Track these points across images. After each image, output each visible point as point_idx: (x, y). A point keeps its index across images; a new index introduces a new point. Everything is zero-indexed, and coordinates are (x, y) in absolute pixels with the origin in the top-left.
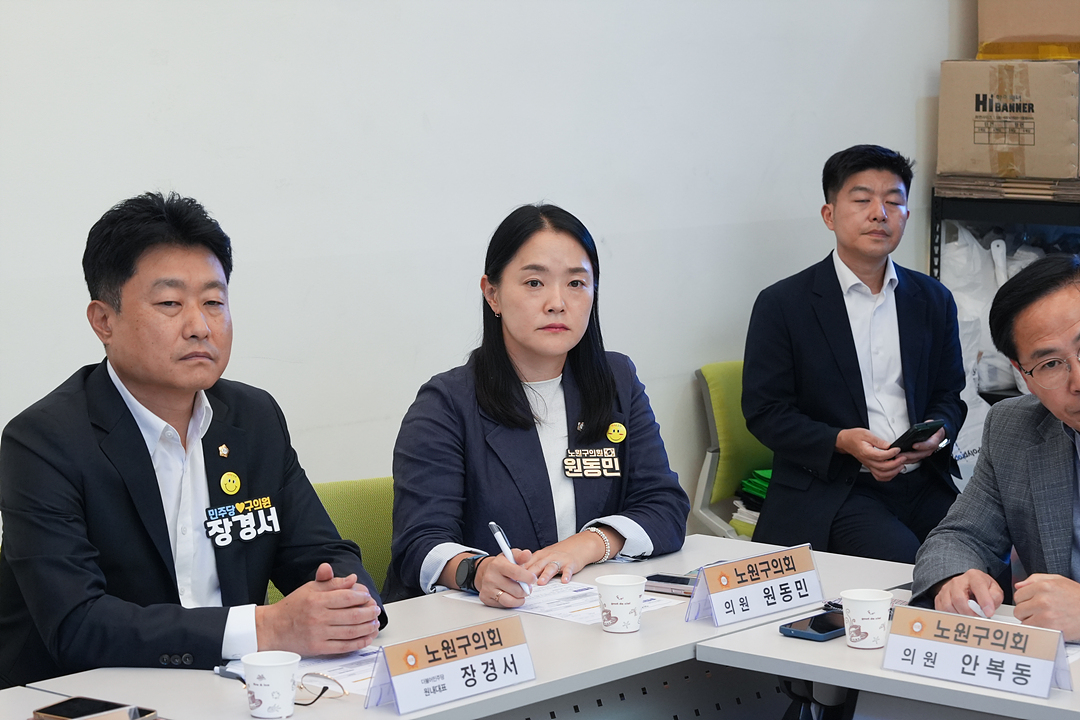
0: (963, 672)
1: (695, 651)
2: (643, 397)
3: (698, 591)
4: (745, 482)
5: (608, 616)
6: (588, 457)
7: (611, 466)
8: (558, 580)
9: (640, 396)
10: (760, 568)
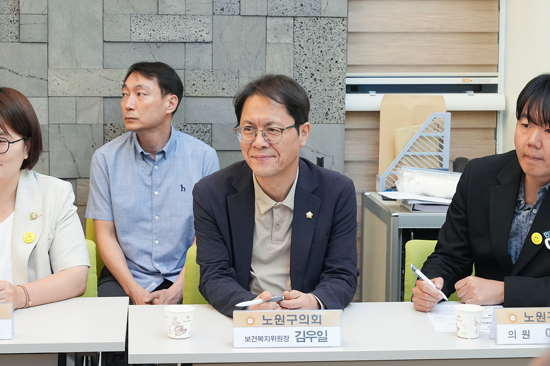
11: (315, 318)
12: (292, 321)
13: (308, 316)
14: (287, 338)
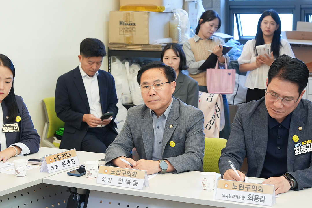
0: (119, 183)
1: (43, 181)
2: (26, 108)
3: (43, 164)
4: (57, 132)
5: (17, 172)
6: (10, 126)
7: (16, 129)
8: (2, 162)
9: (25, 108)
10: (61, 156)
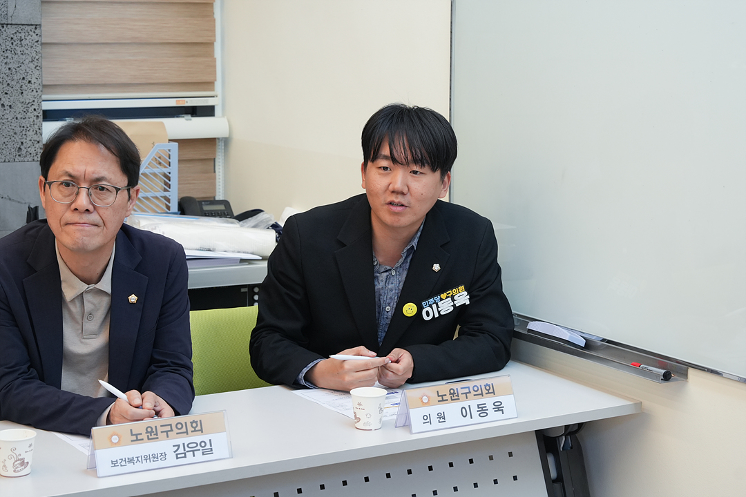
11: (194, 425)
12: (167, 432)
13: (186, 423)
14: (163, 456)
